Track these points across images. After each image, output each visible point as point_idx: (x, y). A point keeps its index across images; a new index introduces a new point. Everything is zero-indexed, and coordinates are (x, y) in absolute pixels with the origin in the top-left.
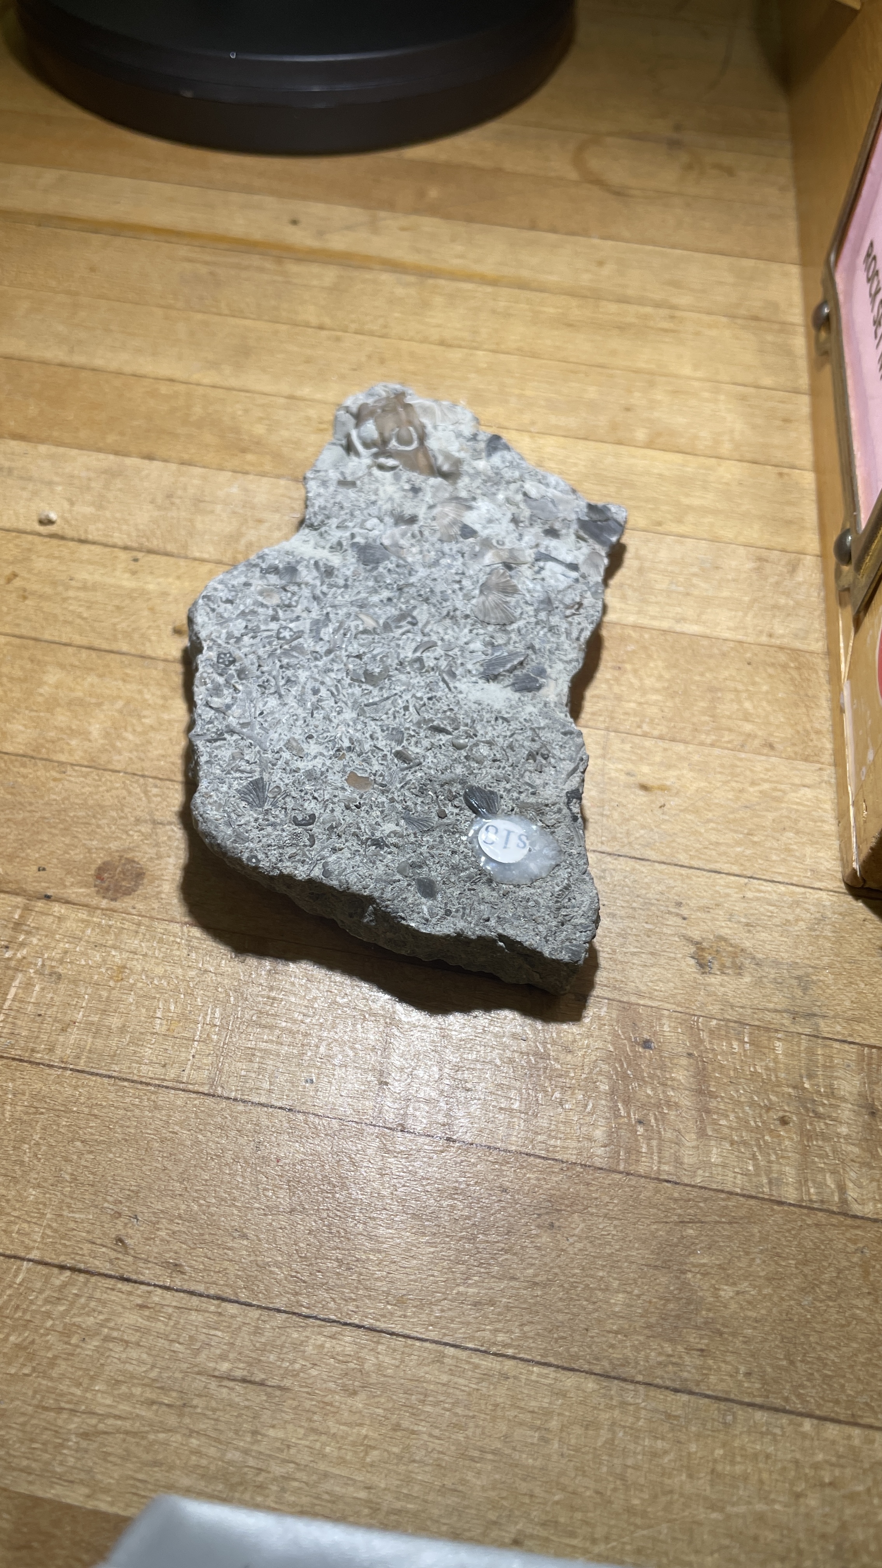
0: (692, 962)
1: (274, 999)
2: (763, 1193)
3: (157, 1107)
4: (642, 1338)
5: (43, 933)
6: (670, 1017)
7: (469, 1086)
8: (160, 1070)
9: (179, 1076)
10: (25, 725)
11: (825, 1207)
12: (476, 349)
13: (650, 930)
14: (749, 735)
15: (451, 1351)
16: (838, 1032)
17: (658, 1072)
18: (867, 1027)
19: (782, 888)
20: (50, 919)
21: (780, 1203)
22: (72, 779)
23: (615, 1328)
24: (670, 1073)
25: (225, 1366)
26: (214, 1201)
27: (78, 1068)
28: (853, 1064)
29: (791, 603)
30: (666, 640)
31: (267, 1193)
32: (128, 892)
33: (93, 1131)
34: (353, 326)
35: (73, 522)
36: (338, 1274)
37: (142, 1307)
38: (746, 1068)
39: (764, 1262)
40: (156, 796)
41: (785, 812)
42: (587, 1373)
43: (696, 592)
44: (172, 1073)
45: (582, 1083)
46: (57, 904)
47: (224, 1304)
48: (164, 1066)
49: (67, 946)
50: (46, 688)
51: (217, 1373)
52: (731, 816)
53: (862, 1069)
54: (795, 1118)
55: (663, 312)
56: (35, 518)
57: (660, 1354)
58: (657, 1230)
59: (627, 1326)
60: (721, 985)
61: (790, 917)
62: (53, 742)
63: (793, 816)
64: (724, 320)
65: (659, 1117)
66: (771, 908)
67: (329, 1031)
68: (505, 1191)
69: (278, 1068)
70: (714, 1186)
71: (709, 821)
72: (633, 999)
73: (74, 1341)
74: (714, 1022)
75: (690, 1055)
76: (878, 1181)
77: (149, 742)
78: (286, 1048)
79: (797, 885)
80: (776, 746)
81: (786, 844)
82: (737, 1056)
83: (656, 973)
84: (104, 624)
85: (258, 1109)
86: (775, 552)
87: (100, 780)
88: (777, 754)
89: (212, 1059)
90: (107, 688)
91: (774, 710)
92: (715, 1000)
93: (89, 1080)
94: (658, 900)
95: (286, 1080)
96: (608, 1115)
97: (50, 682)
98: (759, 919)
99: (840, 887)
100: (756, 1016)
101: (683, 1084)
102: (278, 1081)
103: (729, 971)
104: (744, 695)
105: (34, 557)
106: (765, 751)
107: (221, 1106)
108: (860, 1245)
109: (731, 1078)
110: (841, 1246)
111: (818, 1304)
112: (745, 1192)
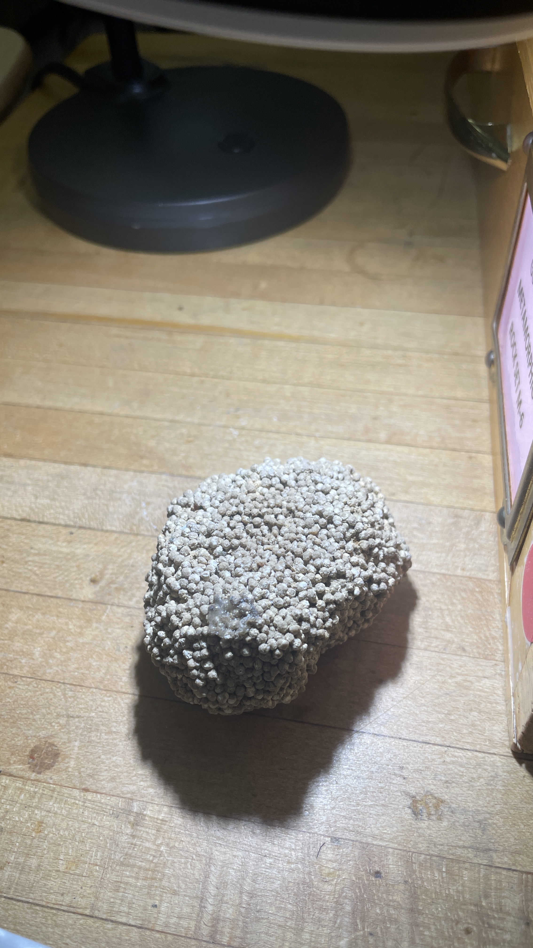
0: (409, 811)
1: (135, 845)
3: (57, 925)
6: (393, 854)
7: (258, 908)
8: (60, 898)
9: (71, 902)
12: (285, 384)
13: (382, 788)
14: (449, 641)
16: (506, 862)
17: (385, 896)
18: (525, 858)
19: (470, 754)
22: (21, 687)
24: (393, 896)
27: (9, 896)
28: (515, 887)
29: (477, 546)
32: (49, 767)
34: (212, 373)
35: (36, 510)
38: (443, 891)
40: (70, 697)
41: (472, 697)
43: (416, 541)
44: (67, 899)
45: (334, 905)
46: (4, 777)
48: (62, 895)
49: (8, 807)
50: (10, 623)
52: (436, 701)
53: (521, 890)
54: (475, 929)
55: (399, 353)
60: (428, 828)
61: (475, 776)
62: (11, 661)
63: (477, 700)
64: (436, 356)
65: (384, 930)
66: (462, 769)
71: (422, 705)
72: (369, 840)
74: (423, 856)
75: (406, 882)
77: (70, 659)
78: (140, 881)
79: (480, 752)
80: (467, 648)
81: (472, 721)
82: (437, 883)
83: (385, 820)
84: (48, 578)
85: (120, 926)
86: (466, 511)
87: (37, 687)
88: (467, 655)
89: (93, 889)
90: (47, 622)
91: (465, 623)
92: (424, 840)
93: (15, 905)
94: (388, 765)
95: (139, 906)
96: (349, 929)
97: (13, 619)
98: (455, 778)
99: (508, 752)
100: (450, 852)
101: (400, 905)
102: (134, 906)
103: (433, 817)
104: (446, 612)
105: (11, 535)
106: (459, 653)
107: (97, 925)
109: (433, 899)
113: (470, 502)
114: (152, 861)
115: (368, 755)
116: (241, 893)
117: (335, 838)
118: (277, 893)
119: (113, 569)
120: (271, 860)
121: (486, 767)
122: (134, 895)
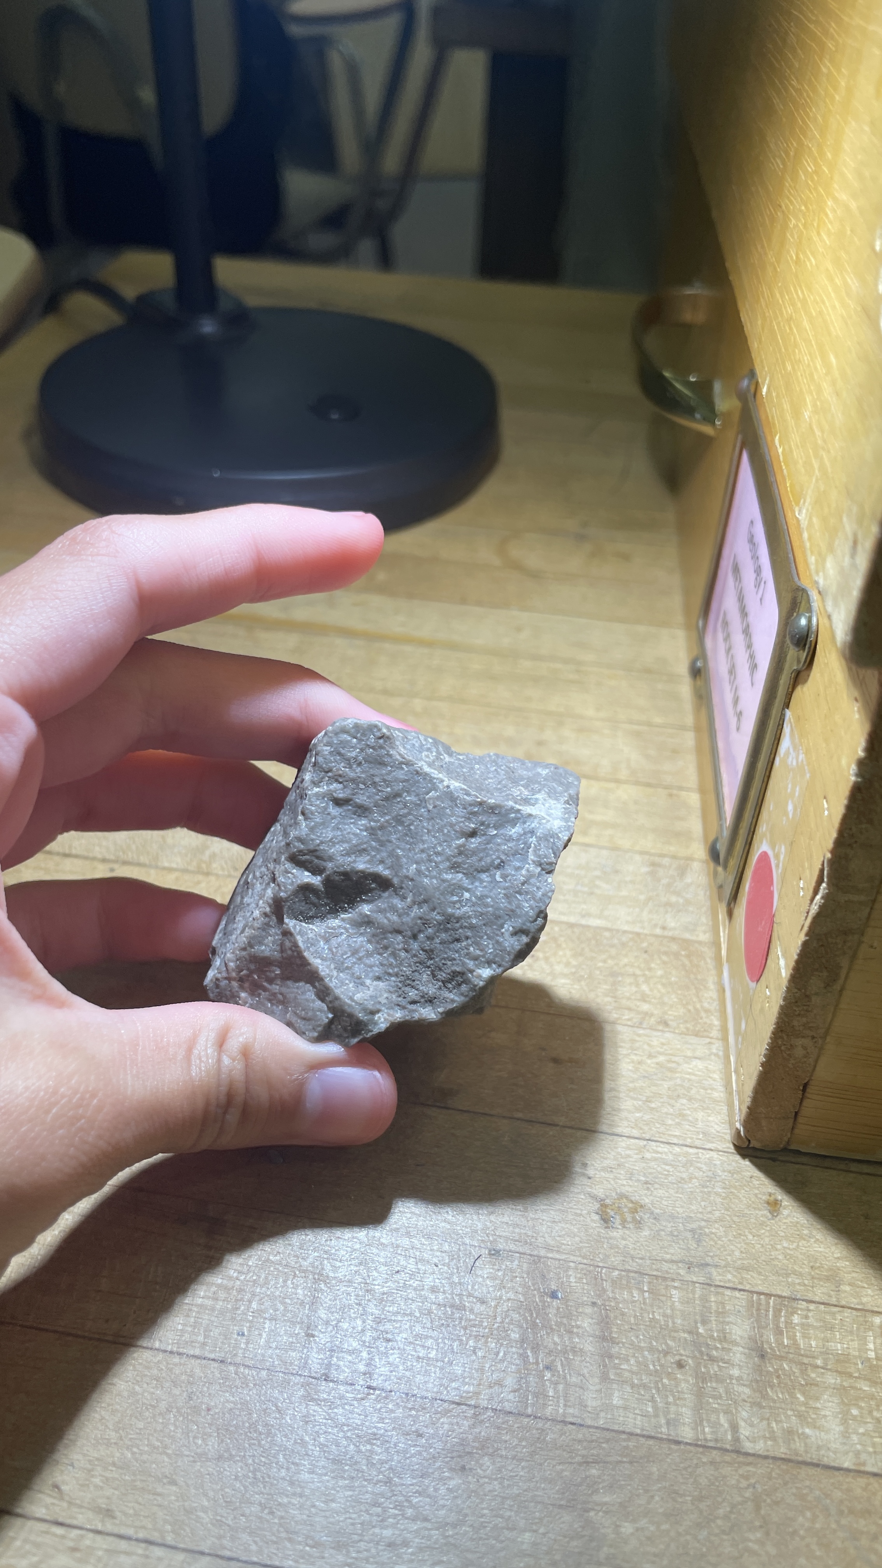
0: (596, 1217)
2: (661, 1433)
6: (576, 1269)
7: (389, 1336)
8: (101, 1325)
9: (119, 1330)
11: (719, 1445)
14: (646, 1014)
16: (729, 1281)
17: (565, 1321)
18: (755, 1275)
19: (677, 1149)
21: (678, 1443)
24: (576, 1321)
26: (146, 1448)
28: (743, 1310)
29: (681, 901)
30: (573, 932)
31: (196, 1441)
36: (260, 1518)
37: (74, 1550)
38: (645, 1315)
39: (663, 1499)
41: (678, 1081)
43: (598, 892)
44: (113, 1327)
45: (495, 1332)
47: (152, 1548)
48: (106, 1321)
52: (631, 1085)
53: (752, 1315)
54: (690, 1361)
58: (563, 1470)
60: (623, 1239)
61: (684, 1175)
63: (686, 1084)
65: (564, 1362)
66: (667, 1168)
67: (262, 1287)
68: (420, 1435)
69: (213, 1322)
70: (616, 1427)
72: (542, 1253)
74: (616, 1273)
75: (594, 1304)
76: (768, 1419)
78: (221, 1303)
79: (691, 1147)
80: (670, 1023)
81: (680, 1110)
82: (637, 1304)
83: (564, 1228)
85: (193, 1361)
86: (667, 859)
88: (671, 1030)
91: (668, 992)
92: (617, 1252)
94: (567, 1162)
95: (219, 1334)
96: (518, 1362)
98: (657, 1178)
99: (729, 1148)
100: (654, 1267)
101: (587, 1331)
102: (212, 1334)
103: (630, 1225)
104: (641, 979)
106: (660, 1028)
107: (158, 1358)
108: (752, 1481)
109: (631, 1324)
110: (734, 1482)
111: (713, 1538)
112: (645, 1433)
113: (672, 849)
115: (539, 1149)
117: (494, 1250)
121: (699, 1165)
122: (211, 1321)
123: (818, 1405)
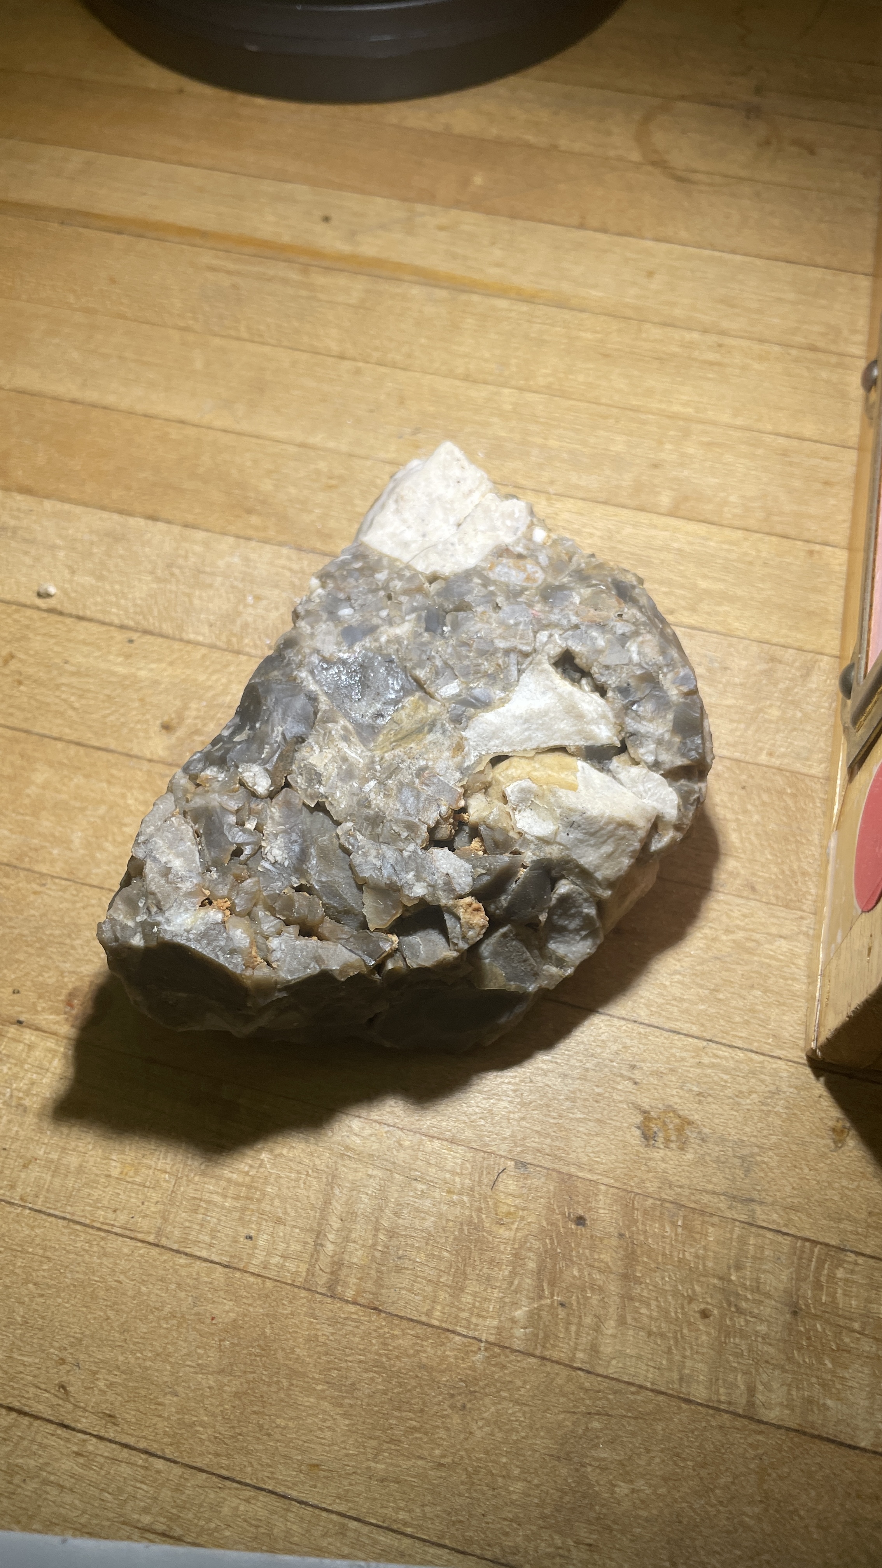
0: (638, 1133)
2: (672, 1389)
3: (105, 1255)
4: (534, 1528)
5: (13, 1061)
6: (606, 1193)
8: (111, 1215)
9: (128, 1222)
10: (10, 830)
11: (732, 1409)
12: (504, 385)
13: (599, 1094)
14: (731, 874)
15: (353, 1524)
16: (774, 1221)
17: (587, 1252)
18: (803, 1217)
19: (741, 1054)
20: (21, 1047)
21: (688, 1401)
22: (51, 893)
23: (510, 1516)
24: (599, 1253)
25: (147, 1519)
26: (150, 1355)
27: (36, 1207)
28: (783, 1258)
29: (799, 715)
31: (199, 1351)
32: (95, 1022)
33: (45, 1274)
34: (376, 355)
35: (73, 595)
36: (258, 1438)
37: (78, 1454)
38: (675, 1254)
39: (663, 1461)
41: (756, 967)
42: (478, 1557)
44: (122, 1218)
45: (511, 1259)
46: (28, 1031)
47: (151, 1459)
48: (115, 1211)
49: (35, 1076)
50: (33, 788)
51: (140, 1525)
52: (698, 968)
53: (792, 1263)
54: (716, 1312)
55: (712, 339)
56: (36, 588)
57: (550, 1545)
58: (564, 1419)
59: (521, 1515)
60: (663, 1160)
61: (744, 1088)
62: (36, 850)
63: (764, 971)
64: (776, 348)
65: (582, 1301)
66: (726, 1077)
69: (221, 1221)
70: (626, 1379)
71: (676, 972)
72: (573, 1170)
73: (17, 1480)
74: (651, 1201)
75: (621, 1236)
76: (789, 1385)
78: (230, 1200)
79: (757, 1053)
80: (759, 887)
81: (752, 1005)
82: (668, 1241)
83: (599, 1143)
84: (94, 716)
85: (198, 1263)
86: (791, 651)
87: (77, 895)
88: (758, 897)
89: (160, 1207)
90: (92, 791)
91: (762, 845)
92: (656, 1178)
93: (46, 1220)
94: (612, 1061)
95: (227, 1235)
96: (531, 1295)
97: (38, 781)
98: (712, 1089)
99: (801, 1058)
100: (693, 1198)
101: (609, 1267)
102: (219, 1235)
103: (673, 1145)
105: (31, 635)
106: (745, 894)
107: (165, 1258)
108: (760, 1451)
109: (658, 1263)
110: (741, 1451)
111: (709, 1509)
112: (655, 1387)
113: (800, 636)
114: (247, 1173)
115: (583, 1043)
116: (377, 1230)
117: (522, 1163)
118: (429, 1234)
119: (198, 710)
120: (424, 1187)
121: (763, 1076)
122: (219, 1220)
123: (847, 1375)
